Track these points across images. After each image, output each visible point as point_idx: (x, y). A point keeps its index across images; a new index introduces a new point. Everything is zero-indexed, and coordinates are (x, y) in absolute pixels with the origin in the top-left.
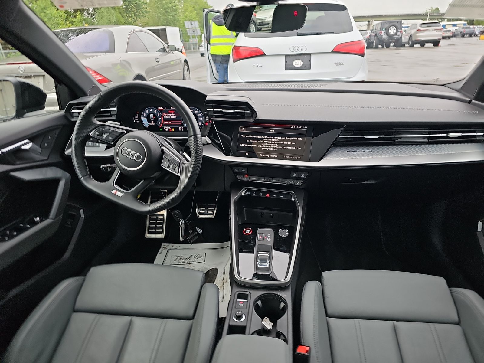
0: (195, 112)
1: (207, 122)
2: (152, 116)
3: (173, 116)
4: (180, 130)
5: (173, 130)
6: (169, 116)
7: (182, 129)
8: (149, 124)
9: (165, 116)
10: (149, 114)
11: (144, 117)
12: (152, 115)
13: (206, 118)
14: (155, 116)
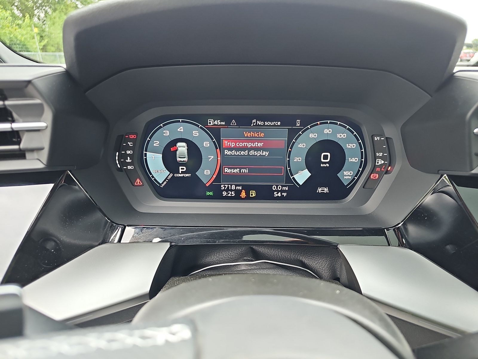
0: (338, 136)
1: (378, 169)
2: (182, 148)
3: (257, 149)
4: (276, 194)
5: (253, 194)
6: (244, 149)
7: (282, 191)
8: (172, 175)
9: (230, 149)
10: (174, 143)
11: (155, 151)
12: (184, 144)
13: (375, 158)
14: (194, 150)
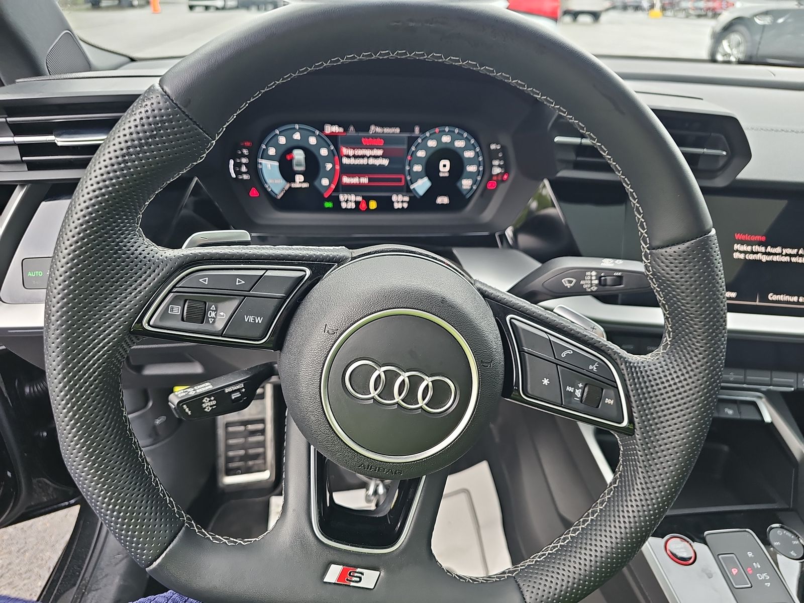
1: (495, 178)
3: (376, 157)
4: (396, 206)
5: (373, 205)
6: (363, 157)
7: (403, 202)
8: (288, 185)
9: (348, 157)
10: (289, 151)
11: (270, 158)
12: (301, 151)
14: (312, 158)
